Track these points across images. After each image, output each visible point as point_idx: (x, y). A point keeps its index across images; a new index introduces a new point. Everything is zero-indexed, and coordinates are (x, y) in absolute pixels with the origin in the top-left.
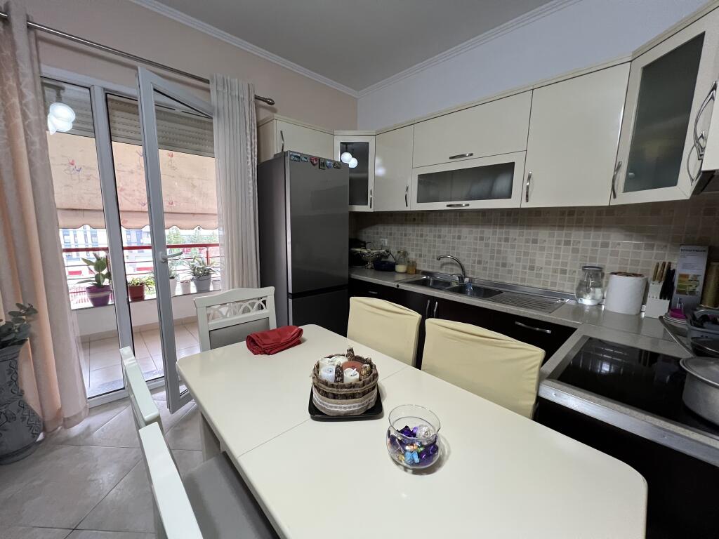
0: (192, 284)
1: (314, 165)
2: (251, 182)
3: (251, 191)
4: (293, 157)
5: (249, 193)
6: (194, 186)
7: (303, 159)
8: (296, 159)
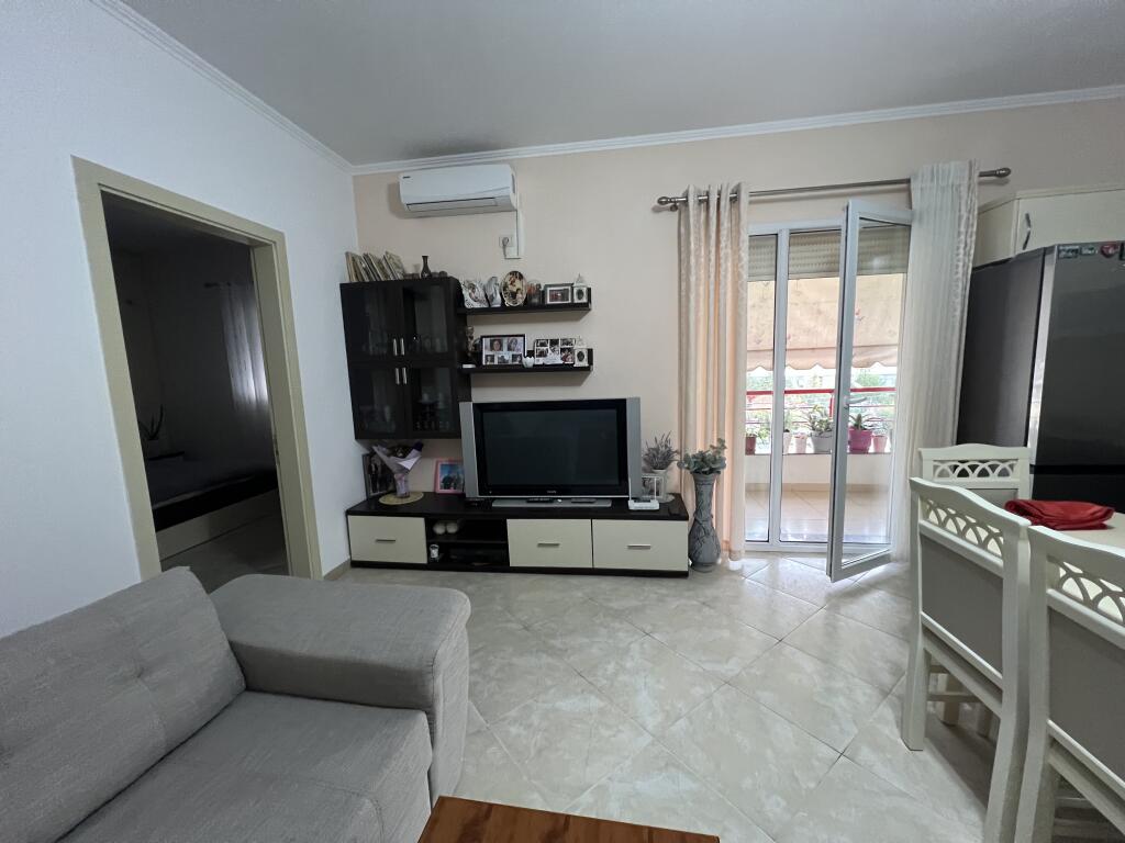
0: (809, 441)
1: (1108, 256)
2: (959, 300)
3: (958, 313)
4: (1063, 253)
5: (954, 316)
6: (819, 312)
7: (1085, 251)
8: (1070, 254)
